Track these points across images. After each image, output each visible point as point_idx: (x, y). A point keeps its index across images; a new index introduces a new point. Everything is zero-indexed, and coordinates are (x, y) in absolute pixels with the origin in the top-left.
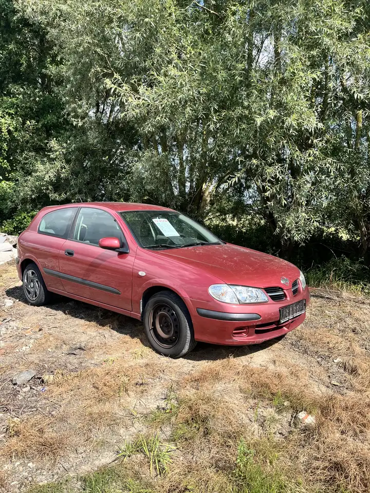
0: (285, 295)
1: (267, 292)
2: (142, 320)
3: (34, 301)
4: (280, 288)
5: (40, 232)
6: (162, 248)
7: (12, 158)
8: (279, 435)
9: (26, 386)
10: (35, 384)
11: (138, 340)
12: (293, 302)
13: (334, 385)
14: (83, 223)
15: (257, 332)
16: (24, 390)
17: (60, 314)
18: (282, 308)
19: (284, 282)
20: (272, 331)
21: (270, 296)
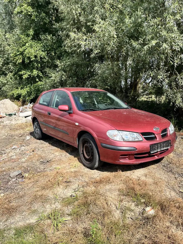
0: (155, 137)
1: (143, 135)
2: (78, 148)
3: (38, 138)
4: (152, 133)
5: (40, 104)
6: (90, 111)
7: (43, 71)
8: (130, 219)
9: (14, 178)
10: (19, 178)
11: (77, 158)
12: (161, 142)
13: (181, 192)
14: (57, 98)
15: (136, 158)
16: (13, 180)
17: (47, 144)
18: (152, 145)
19: (156, 130)
20: (146, 158)
21: (144, 138)
